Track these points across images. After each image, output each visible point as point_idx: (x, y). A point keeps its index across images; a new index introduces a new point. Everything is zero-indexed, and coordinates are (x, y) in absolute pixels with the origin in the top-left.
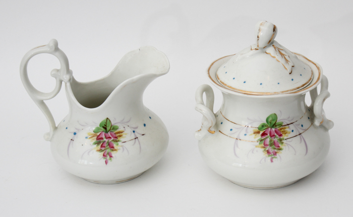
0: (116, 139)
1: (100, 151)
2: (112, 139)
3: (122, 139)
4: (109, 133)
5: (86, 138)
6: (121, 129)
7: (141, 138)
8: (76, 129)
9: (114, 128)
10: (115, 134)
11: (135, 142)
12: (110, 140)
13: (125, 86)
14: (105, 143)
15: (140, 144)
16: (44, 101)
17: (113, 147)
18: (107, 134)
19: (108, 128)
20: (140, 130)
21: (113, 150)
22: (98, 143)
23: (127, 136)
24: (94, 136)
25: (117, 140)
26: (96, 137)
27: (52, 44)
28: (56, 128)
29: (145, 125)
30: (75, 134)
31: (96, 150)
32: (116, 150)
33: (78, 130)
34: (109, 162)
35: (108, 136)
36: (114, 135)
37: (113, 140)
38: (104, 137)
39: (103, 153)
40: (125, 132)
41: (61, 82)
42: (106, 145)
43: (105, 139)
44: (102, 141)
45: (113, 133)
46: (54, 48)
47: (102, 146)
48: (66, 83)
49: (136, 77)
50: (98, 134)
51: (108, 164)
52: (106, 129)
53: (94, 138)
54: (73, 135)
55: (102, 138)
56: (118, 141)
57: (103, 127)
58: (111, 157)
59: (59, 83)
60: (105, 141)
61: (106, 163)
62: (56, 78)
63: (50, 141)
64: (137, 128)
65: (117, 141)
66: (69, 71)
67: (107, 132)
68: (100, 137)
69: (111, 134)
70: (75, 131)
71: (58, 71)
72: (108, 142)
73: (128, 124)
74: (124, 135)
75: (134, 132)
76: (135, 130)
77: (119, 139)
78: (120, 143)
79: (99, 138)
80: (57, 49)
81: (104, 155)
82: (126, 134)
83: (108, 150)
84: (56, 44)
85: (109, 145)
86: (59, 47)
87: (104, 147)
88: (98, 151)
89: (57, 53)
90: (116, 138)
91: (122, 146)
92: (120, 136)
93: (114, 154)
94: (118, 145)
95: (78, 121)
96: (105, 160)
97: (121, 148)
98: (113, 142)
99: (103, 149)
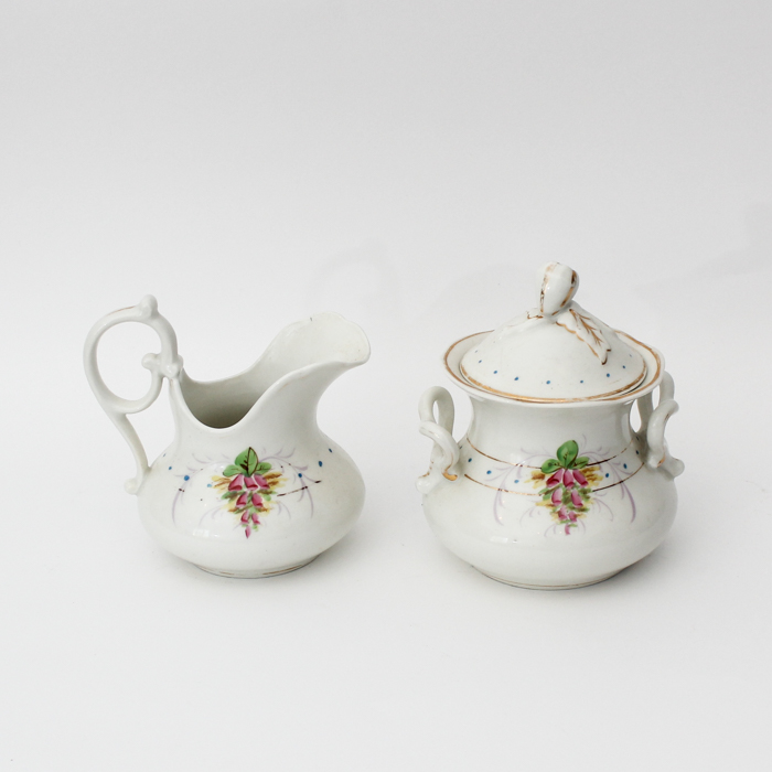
0: (266, 489)
1: (236, 510)
2: (259, 488)
3: (277, 489)
4: (253, 477)
5: (209, 486)
6: (275, 470)
7: (313, 487)
8: (190, 469)
9: (264, 468)
10: (264, 478)
11: (302, 496)
12: (255, 491)
13: (286, 385)
14: (246, 496)
15: (311, 498)
16: (127, 416)
17: (260, 504)
18: (248, 479)
19: (251, 468)
20: (312, 473)
21: (260, 511)
22: (232, 497)
23: (288, 483)
24: (223, 483)
25: (269, 490)
26: (228, 485)
27: (146, 304)
28: (148, 470)
29: (320, 464)
30: (187, 478)
31: (225, 510)
32: (266, 510)
33: (194, 471)
34: (253, 532)
35: (251, 483)
36: (263, 482)
37: (261, 491)
38: (243, 484)
39: (240, 515)
40: (284, 476)
41: (161, 378)
42: (246, 499)
43: (245, 489)
44: (239, 491)
45: (260, 478)
46: (150, 311)
47: (239, 502)
48: (170, 381)
49: (307, 368)
50: (232, 479)
51: (251, 536)
52: (247, 468)
53: (223, 486)
54: (183, 480)
55: (240, 487)
56: (271, 493)
57: (242, 466)
58: (256, 522)
59: (157, 380)
60: (245, 493)
61: (247, 534)
62: (151, 371)
63: (137, 494)
64: (305, 468)
65: (268, 493)
66: (176, 358)
67: (248, 475)
68: (236, 484)
69: (256, 479)
70: (187, 473)
71: (156, 356)
72: (251, 494)
73: (290, 460)
74: (281, 482)
75: (300, 475)
76: (303, 473)
77: (272, 488)
78: (273, 497)
79: (234, 487)
80: (155, 314)
81: (243, 519)
82: (285, 480)
83: (252, 510)
84: (154, 305)
85: (253, 499)
86: (159, 310)
87: (244, 503)
88: (231, 511)
89: (156, 323)
90: (266, 486)
91: (278, 503)
92: (274, 483)
93: (261, 516)
94: (269, 500)
95: (193, 454)
96: (244, 529)
97: (276, 506)
98: (260, 494)
99: (241, 507)
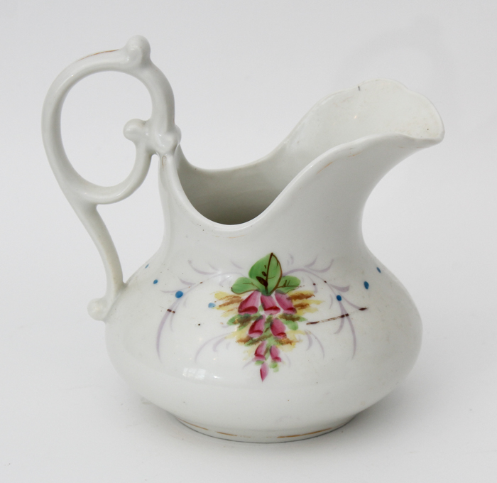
0: (292, 314)
1: (248, 341)
2: (282, 311)
3: (307, 315)
4: (273, 295)
5: (211, 305)
6: (305, 288)
7: (356, 316)
8: (184, 282)
9: (289, 284)
10: (289, 299)
11: (341, 327)
12: (277, 315)
13: (328, 165)
14: (263, 322)
15: (353, 331)
16: (100, 208)
17: (283, 334)
18: (267, 299)
19: (272, 283)
20: (355, 296)
21: (282, 343)
22: (243, 322)
23: (321, 307)
24: (232, 302)
25: (295, 315)
26: (237, 305)
27: (135, 46)
28: (122, 286)
29: (366, 285)
30: (179, 295)
31: (235, 338)
32: (290, 342)
33: (190, 285)
34: (271, 372)
35: (269, 304)
36: (288, 303)
37: (284, 316)
38: (259, 305)
39: (254, 348)
40: (317, 297)
41: (150, 153)
42: (263, 326)
43: (261, 312)
44: (253, 315)
45: (284, 298)
46: (140, 57)
47: (252, 330)
48: (163, 158)
49: (360, 141)
50: (244, 297)
51: (267, 379)
52: (265, 283)
53: (231, 306)
54: (173, 298)
55: (254, 309)
56: (298, 319)
57: (259, 279)
58: (276, 359)
59: (143, 156)
60: (261, 318)
61: (263, 374)
62: (137, 143)
63: (105, 320)
64: (346, 289)
65: (293, 319)
66: (171, 127)
67: (267, 293)
68: (250, 304)
69: (279, 300)
70: (180, 287)
71: (144, 123)
72: (269, 320)
73: (326, 276)
74: (313, 306)
75: (339, 298)
76: (343, 295)
77: (300, 313)
78: (301, 325)
79: (246, 308)
80: (146, 62)
81: (257, 354)
82: (318, 303)
83: (270, 342)
84: (146, 50)
85: (272, 327)
86: (154, 58)
87: (260, 332)
88: (241, 341)
89: (146, 74)
90: (292, 309)
91: (307, 333)
92: (303, 306)
93: (283, 351)
94: (295, 328)
95: (190, 262)
96: (258, 368)
97: (304, 338)
98: (283, 321)
99: (256, 336)
